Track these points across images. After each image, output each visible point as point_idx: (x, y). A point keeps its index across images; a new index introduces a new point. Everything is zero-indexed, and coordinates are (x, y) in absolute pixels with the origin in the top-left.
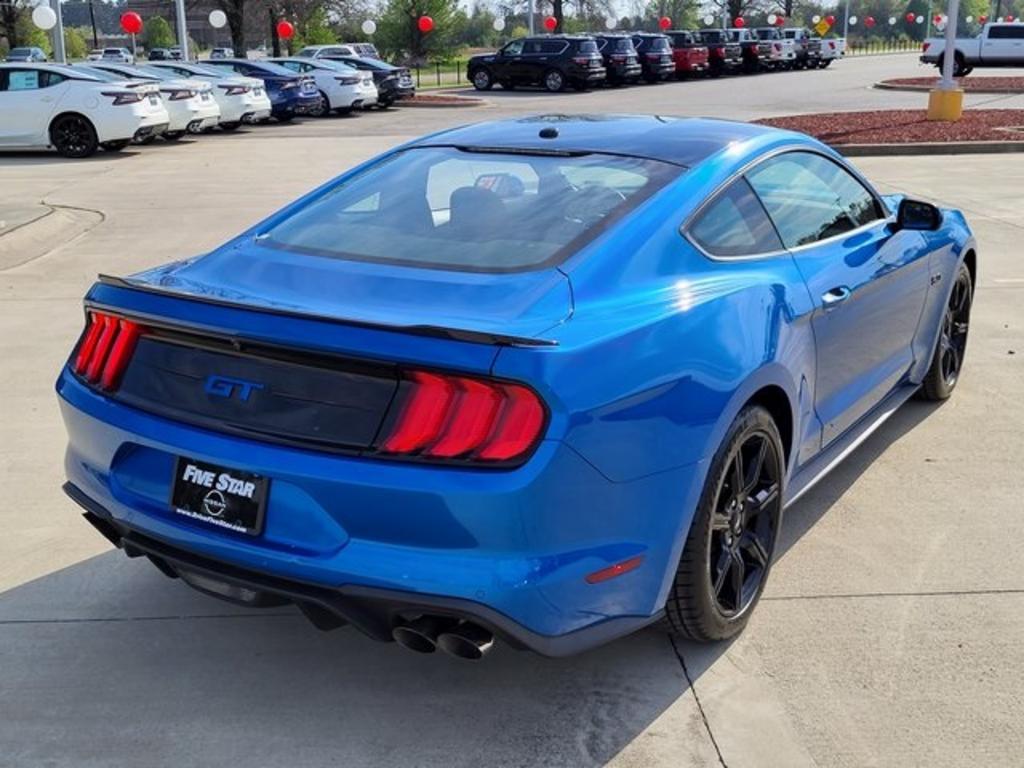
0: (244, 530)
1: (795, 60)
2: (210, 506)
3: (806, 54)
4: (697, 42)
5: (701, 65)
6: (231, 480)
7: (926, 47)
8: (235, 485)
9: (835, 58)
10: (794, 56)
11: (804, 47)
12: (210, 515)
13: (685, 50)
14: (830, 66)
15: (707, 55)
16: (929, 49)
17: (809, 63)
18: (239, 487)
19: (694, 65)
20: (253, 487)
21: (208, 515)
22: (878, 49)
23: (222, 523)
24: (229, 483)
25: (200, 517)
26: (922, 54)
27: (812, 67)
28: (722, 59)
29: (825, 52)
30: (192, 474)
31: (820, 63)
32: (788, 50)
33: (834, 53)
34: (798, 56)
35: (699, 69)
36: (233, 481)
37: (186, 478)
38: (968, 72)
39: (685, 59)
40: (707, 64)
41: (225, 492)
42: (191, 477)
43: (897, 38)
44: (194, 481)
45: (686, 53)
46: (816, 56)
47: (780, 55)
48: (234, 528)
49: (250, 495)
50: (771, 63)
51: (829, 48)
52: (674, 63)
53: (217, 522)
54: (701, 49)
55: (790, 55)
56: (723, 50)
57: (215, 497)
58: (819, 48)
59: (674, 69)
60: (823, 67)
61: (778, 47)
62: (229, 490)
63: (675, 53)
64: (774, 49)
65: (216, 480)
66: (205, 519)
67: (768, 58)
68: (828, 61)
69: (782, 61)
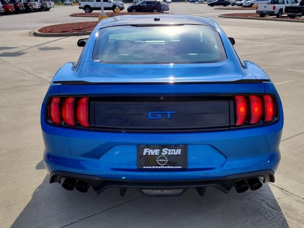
0: (181, 167)
1: (40, 8)
2: (159, 162)
3: (43, 6)
4: (9, 2)
5: (12, 10)
6: (168, 150)
7: (80, 4)
8: (171, 151)
9: (51, 8)
10: (40, 7)
11: (42, 4)
12: (162, 166)
13: (6, 5)
14: (50, 10)
15: (14, 7)
16: (81, 5)
17: (44, 9)
18: (173, 152)
19: (10, 10)
20: (180, 150)
21: (160, 166)
22: (58, 5)
23: (168, 167)
24: (168, 151)
25: (157, 167)
26: (79, 6)
27: (45, 11)
28: (19, 8)
29: (48, 6)
30: (148, 152)
31: (47, 9)
32: (37, 5)
33: (51, 6)
34: (41, 7)
35: (12, 11)
36: (170, 150)
37: (144, 154)
38: (92, 11)
39: (7, 7)
40: (14, 9)
41: (167, 155)
42: (147, 153)
43: (58, 2)
44: (149, 154)
45: (7, 6)
46: (46, 7)
47: (36, 7)
48: (175, 167)
49: (180, 154)
50: (33, 9)
51: (49, 5)
52: (4, 9)
53: (166, 167)
54: (11, 5)
55: (39, 7)
56: (19, 5)
57: (162, 158)
58: (47, 5)
59: (4, 11)
60: (48, 11)
61: (35, 4)
62: (169, 154)
63: (3, 6)
64: (33, 5)
65: (161, 152)
66: (159, 167)
67: (32, 7)
68: (49, 9)
69: (36, 9)
